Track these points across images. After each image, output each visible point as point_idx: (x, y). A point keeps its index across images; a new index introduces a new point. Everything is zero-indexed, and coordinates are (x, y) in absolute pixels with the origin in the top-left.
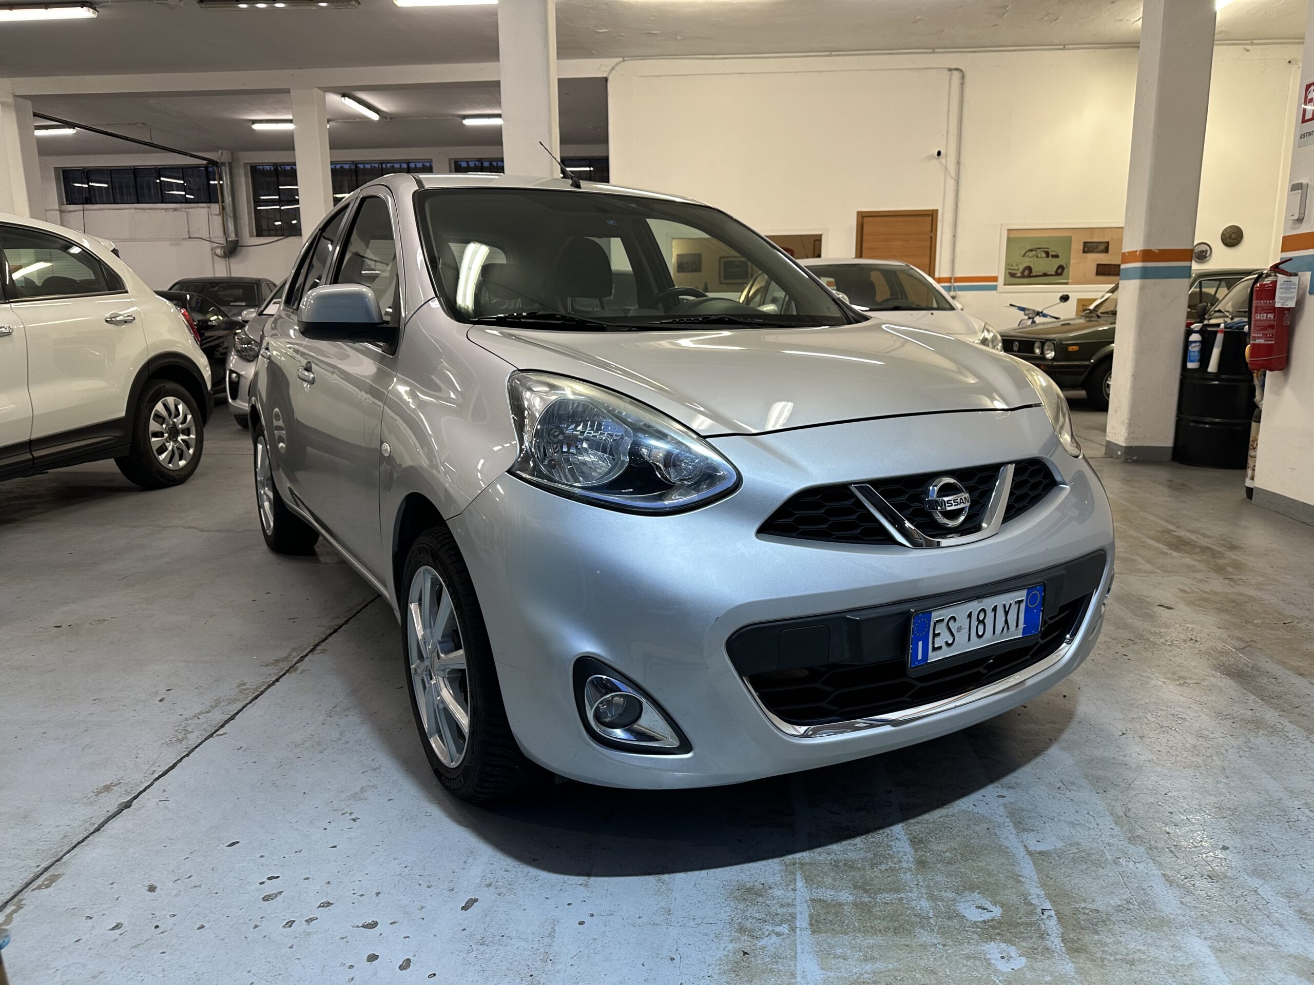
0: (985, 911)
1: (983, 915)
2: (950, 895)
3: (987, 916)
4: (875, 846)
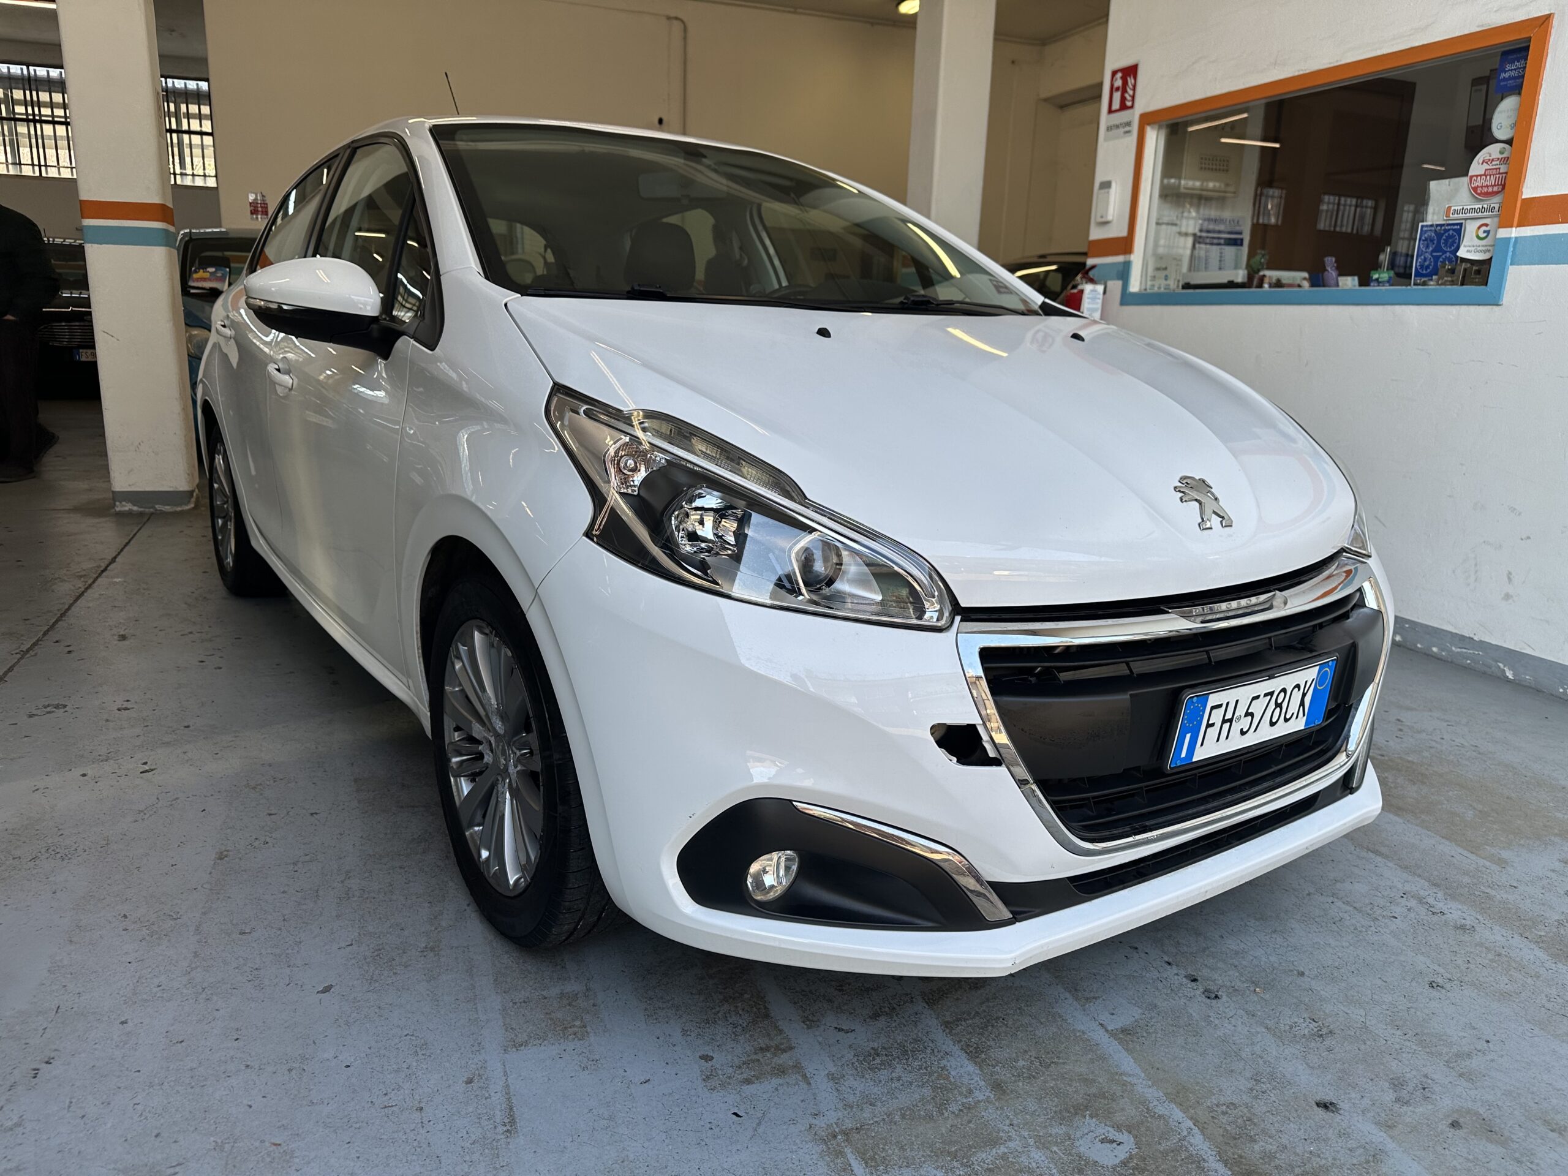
0: (1114, 1145)
1: (1116, 1152)
2: (1058, 1130)
3: (1122, 1153)
4: (925, 1074)
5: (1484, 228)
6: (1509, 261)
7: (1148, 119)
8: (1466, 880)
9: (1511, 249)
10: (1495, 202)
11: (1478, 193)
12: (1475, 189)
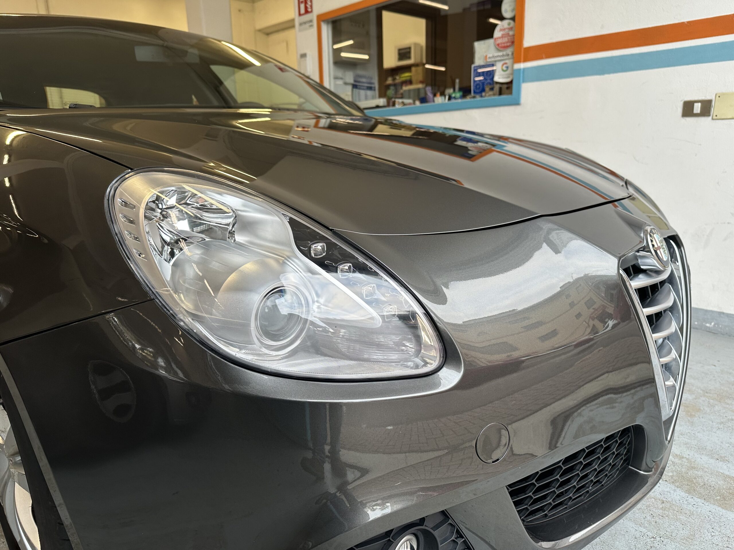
5: (505, 66)
6: (521, 81)
7: (321, 18)
9: (522, 75)
10: (509, 51)
11: (500, 47)
12: (498, 45)
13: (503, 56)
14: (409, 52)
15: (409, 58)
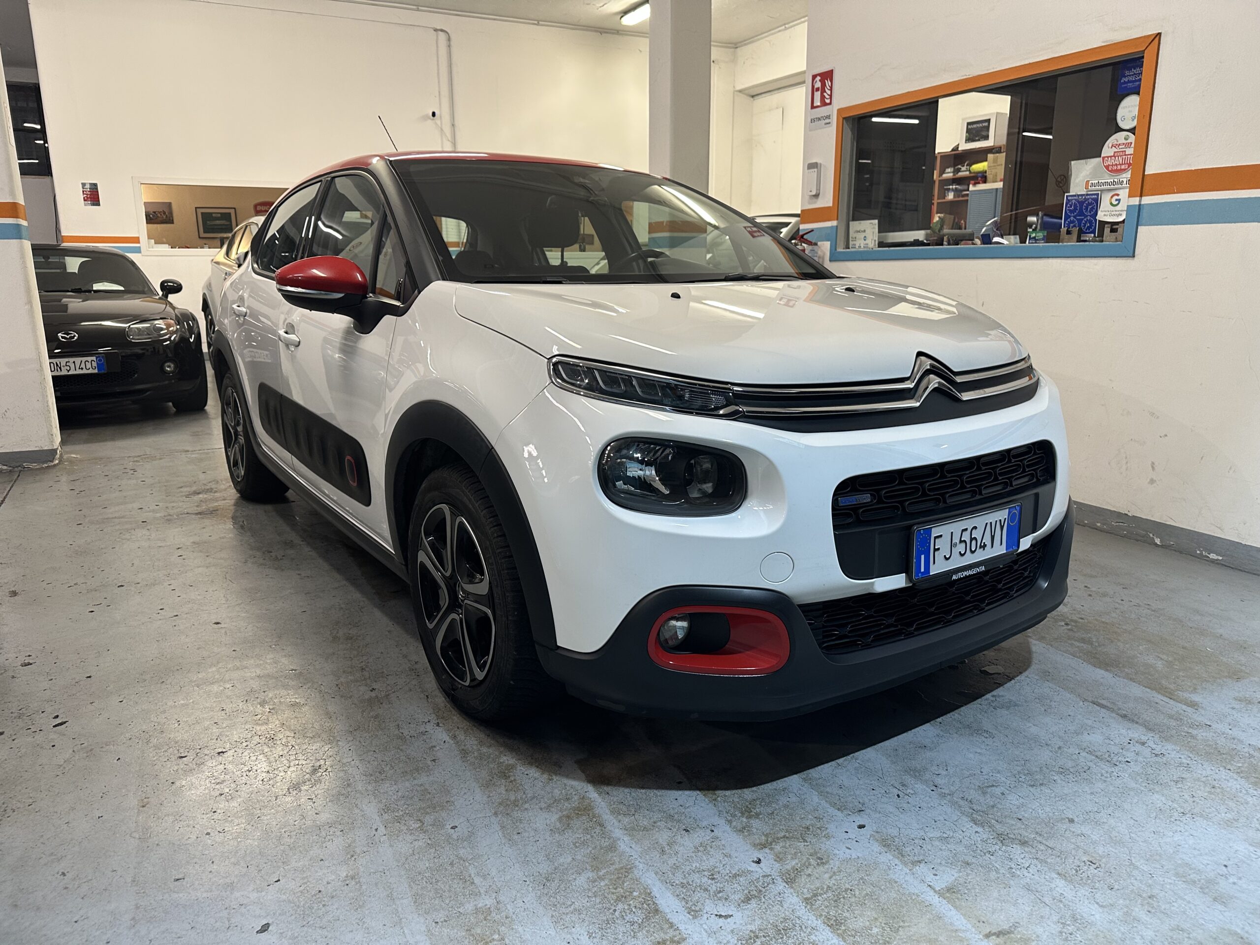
5: (1116, 197)
6: (1140, 222)
7: (843, 115)
8: (1173, 723)
11: (1109, 170)
12: (1107, 167)
13: (1114, 183)
14: (988, 128)
15: (986, 138)
